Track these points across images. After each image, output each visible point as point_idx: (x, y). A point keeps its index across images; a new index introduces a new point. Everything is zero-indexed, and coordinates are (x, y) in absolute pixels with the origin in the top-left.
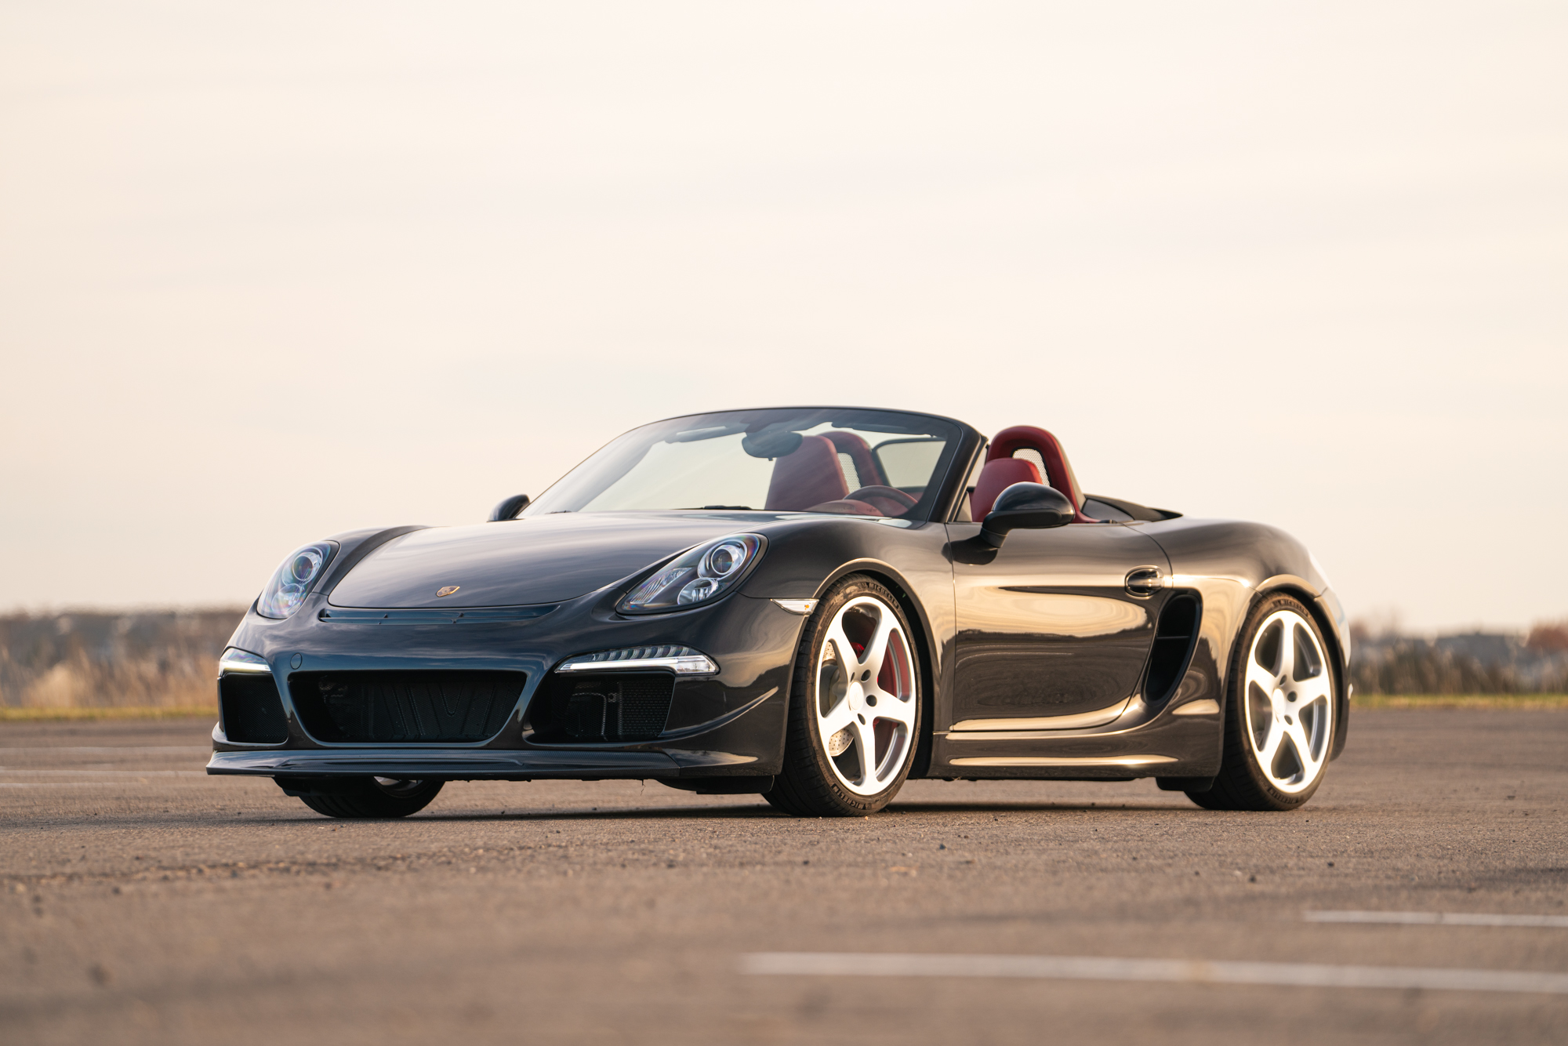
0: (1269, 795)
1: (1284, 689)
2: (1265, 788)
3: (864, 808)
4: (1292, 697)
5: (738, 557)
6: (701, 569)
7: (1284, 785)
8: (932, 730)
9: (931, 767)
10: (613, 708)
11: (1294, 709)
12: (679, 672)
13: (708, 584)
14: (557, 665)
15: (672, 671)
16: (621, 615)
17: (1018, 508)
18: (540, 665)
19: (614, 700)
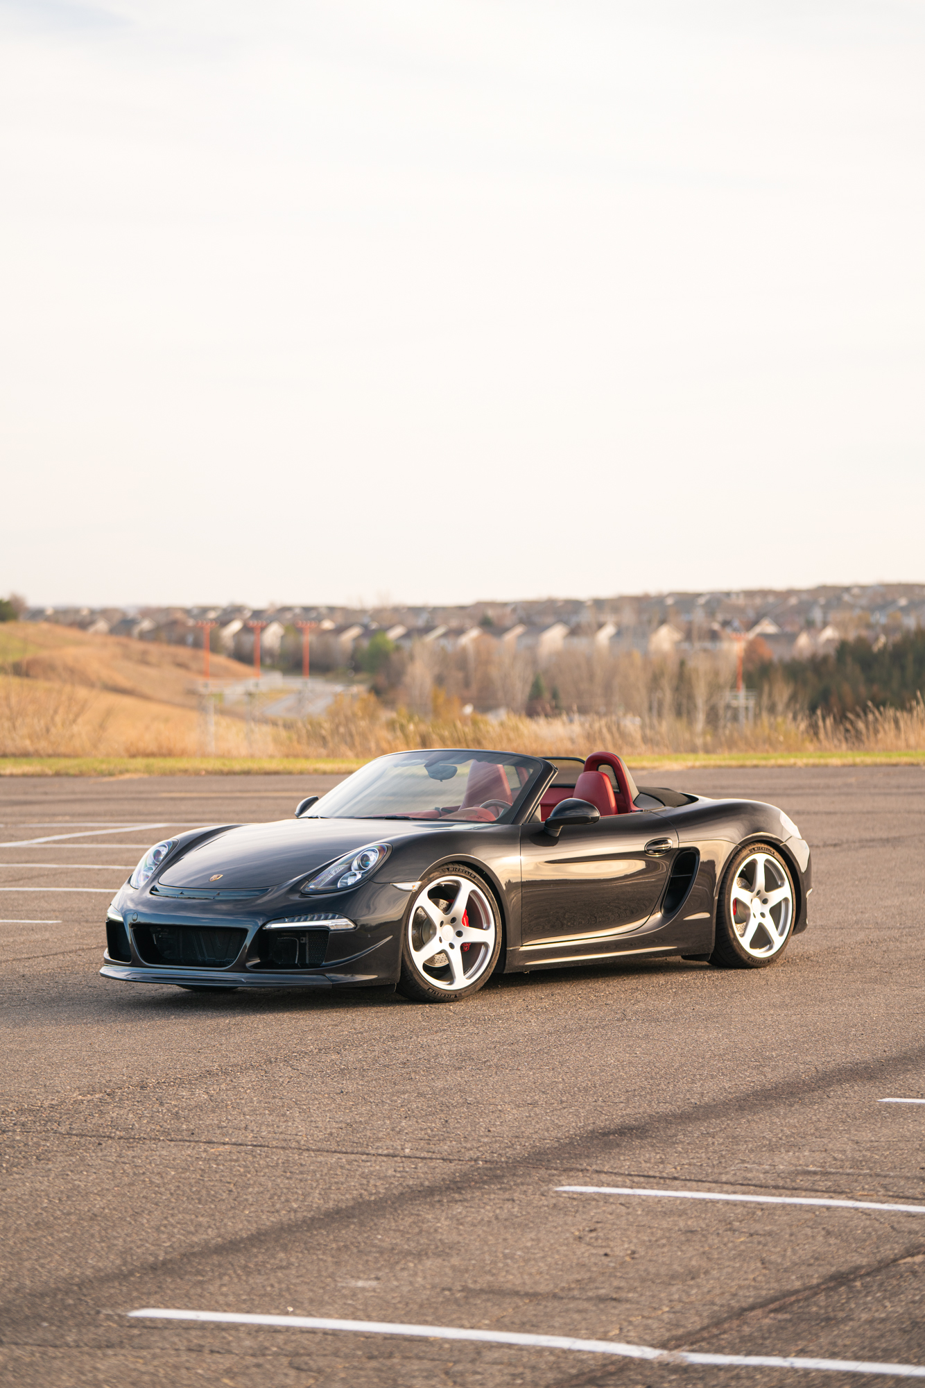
0: (749, 962)
1: (760, 898)
2: (746, 958)
3: (456, 997)
4: (765, 901)
5: (374, 858)
6: (355, 864)
7: (759, 953)
8: (506, 947)
9: (506, 967)
10: (303, 946)
11: (766, 909)
12: (332, 928)
13: (355, 875)
14: (264, 925)
15: (328, 927)
16: (304, 895)
17: (568, 812)
18: (257, 923)
19: (304, 942)
